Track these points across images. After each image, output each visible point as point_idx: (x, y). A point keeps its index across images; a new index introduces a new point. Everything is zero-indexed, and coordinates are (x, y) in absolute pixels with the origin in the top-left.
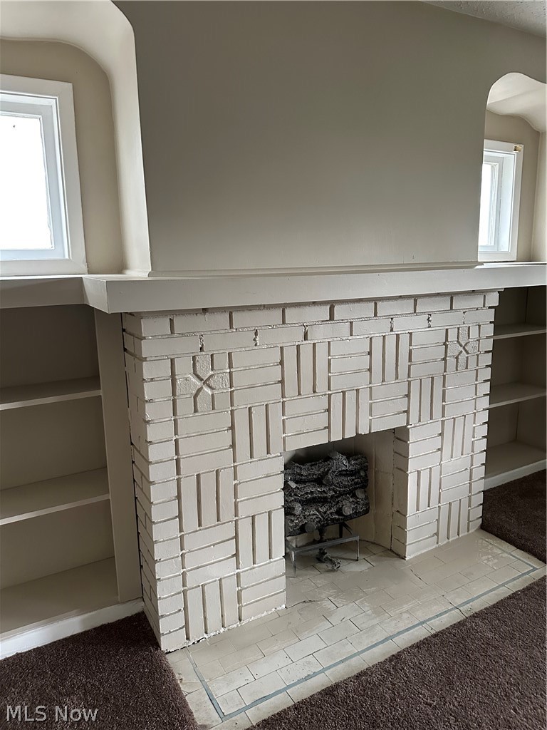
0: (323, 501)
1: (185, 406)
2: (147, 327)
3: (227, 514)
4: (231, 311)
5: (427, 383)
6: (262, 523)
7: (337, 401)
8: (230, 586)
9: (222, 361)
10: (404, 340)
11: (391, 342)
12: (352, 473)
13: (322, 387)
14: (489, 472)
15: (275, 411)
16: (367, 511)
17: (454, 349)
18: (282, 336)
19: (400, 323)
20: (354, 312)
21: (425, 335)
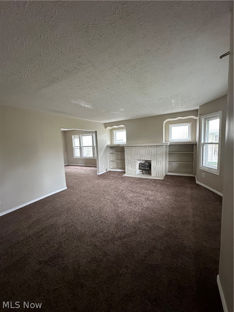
2: (125, 148)
5: (154, 156)
6: (134, 166)
7: (142, 156)
8: (131, 171)
9: (131, 151)
13: (140, 154)
18: (136, 149)
19: (150, 149)
20: (143, 147)
21: (153, 150)
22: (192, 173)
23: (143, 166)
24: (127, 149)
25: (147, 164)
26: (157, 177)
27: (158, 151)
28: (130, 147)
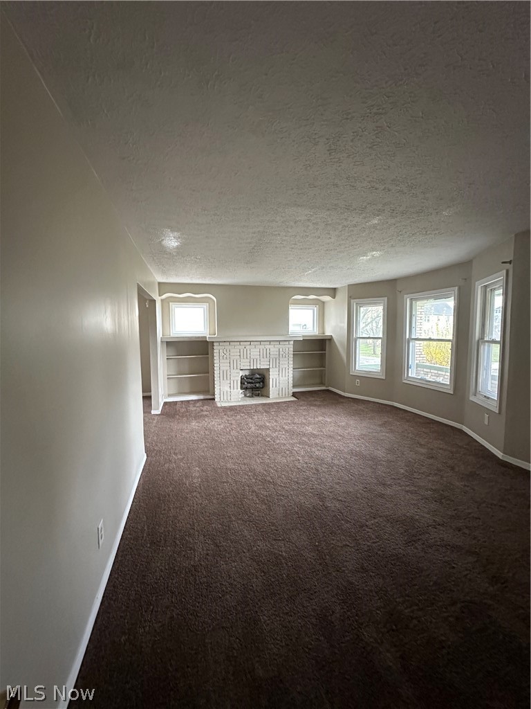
0: (252, 383)
1: (221, 358)
2: (215, 344)
3: (229, 378)
4: (230, 342)
5: (274, 360)
6: (235, 382)
7: (252, 361)
8: (229, 393)
9: (228, 351)
10: (268, 350)
11: (265, 350)
12: (260, 379)
13: (248, 357)
14: (294, 387)
15: (238, 361)
16: (262, 388)
17: (281, 353)
18: (240, 347)
19: (268, 347)
20: (256, 343)
21: (273, 349)
22: (322, 383)
23: (250, 381)
24: (219, 347)
25: (258, 376)
26: (279, 398)
27: (281, 350)
28: (228, 343)
